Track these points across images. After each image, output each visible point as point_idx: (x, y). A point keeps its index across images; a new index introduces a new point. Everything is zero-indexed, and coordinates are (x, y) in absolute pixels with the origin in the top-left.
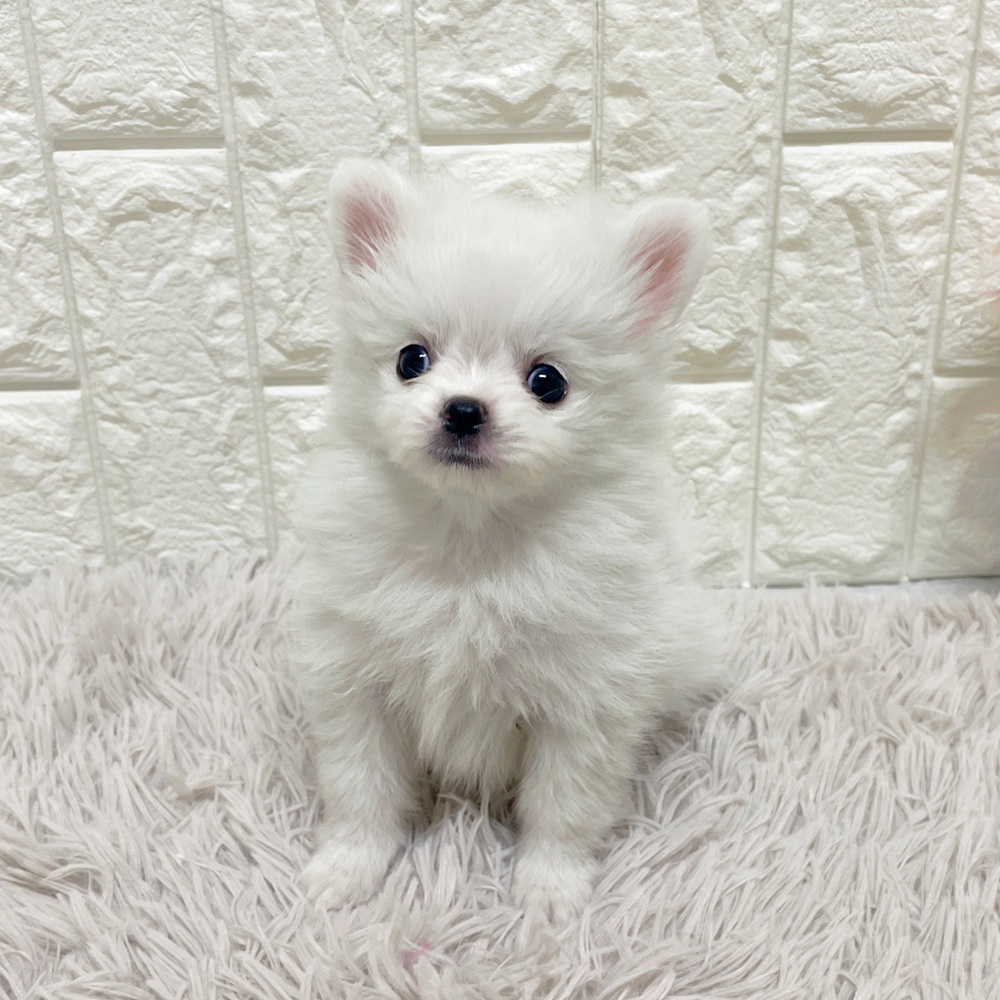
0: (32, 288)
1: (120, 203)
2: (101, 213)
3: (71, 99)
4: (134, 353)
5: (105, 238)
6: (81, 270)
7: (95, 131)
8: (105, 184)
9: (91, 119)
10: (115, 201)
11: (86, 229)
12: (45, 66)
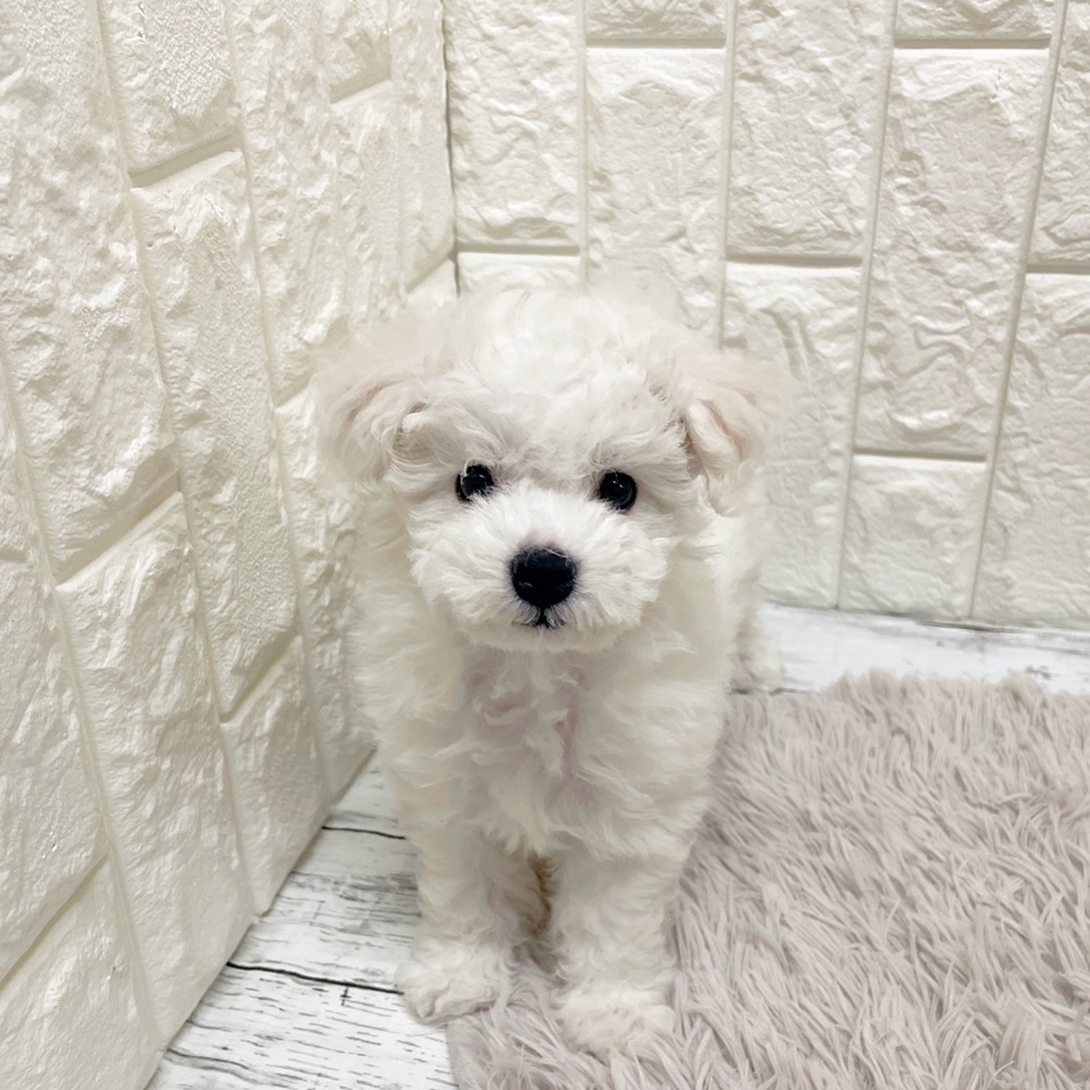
0: (976, 381)
1: (1074, 319)
2: (1056, 327)
3: (1060, 235)
4: (1045, 438)
5: (1052, 346)
6: (1022, 369)
7: (1070, 260)
8: (1065, 303)
9: (1071, 250)
10: (1071, 317)
11: (1038, 338)
12: (1044, 207)
